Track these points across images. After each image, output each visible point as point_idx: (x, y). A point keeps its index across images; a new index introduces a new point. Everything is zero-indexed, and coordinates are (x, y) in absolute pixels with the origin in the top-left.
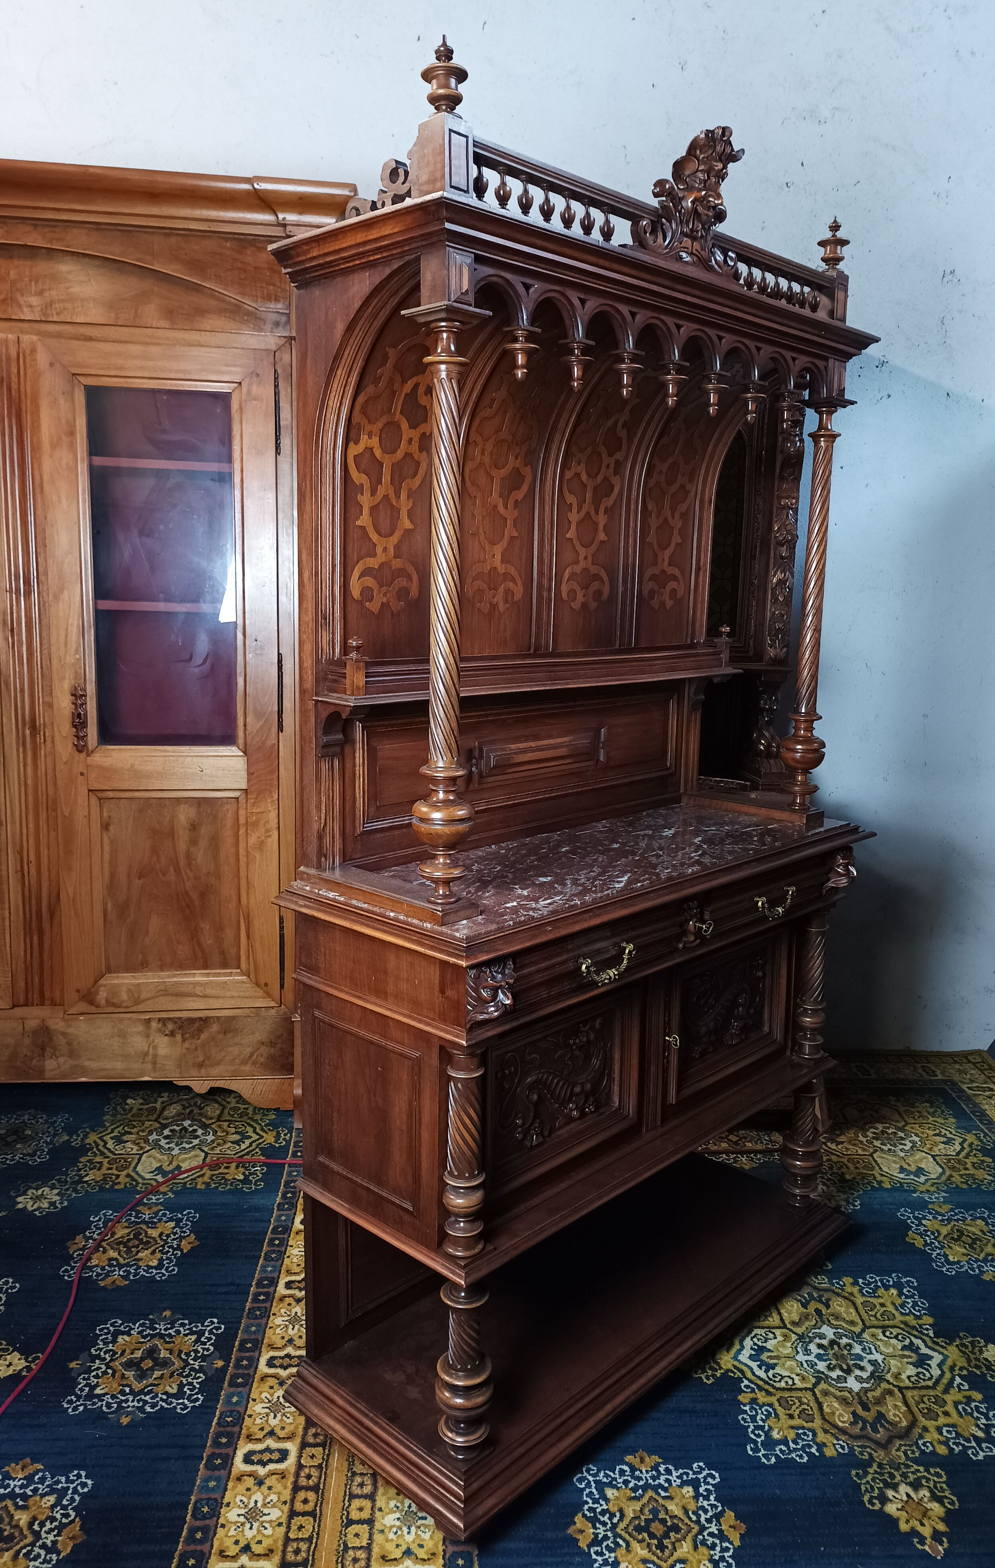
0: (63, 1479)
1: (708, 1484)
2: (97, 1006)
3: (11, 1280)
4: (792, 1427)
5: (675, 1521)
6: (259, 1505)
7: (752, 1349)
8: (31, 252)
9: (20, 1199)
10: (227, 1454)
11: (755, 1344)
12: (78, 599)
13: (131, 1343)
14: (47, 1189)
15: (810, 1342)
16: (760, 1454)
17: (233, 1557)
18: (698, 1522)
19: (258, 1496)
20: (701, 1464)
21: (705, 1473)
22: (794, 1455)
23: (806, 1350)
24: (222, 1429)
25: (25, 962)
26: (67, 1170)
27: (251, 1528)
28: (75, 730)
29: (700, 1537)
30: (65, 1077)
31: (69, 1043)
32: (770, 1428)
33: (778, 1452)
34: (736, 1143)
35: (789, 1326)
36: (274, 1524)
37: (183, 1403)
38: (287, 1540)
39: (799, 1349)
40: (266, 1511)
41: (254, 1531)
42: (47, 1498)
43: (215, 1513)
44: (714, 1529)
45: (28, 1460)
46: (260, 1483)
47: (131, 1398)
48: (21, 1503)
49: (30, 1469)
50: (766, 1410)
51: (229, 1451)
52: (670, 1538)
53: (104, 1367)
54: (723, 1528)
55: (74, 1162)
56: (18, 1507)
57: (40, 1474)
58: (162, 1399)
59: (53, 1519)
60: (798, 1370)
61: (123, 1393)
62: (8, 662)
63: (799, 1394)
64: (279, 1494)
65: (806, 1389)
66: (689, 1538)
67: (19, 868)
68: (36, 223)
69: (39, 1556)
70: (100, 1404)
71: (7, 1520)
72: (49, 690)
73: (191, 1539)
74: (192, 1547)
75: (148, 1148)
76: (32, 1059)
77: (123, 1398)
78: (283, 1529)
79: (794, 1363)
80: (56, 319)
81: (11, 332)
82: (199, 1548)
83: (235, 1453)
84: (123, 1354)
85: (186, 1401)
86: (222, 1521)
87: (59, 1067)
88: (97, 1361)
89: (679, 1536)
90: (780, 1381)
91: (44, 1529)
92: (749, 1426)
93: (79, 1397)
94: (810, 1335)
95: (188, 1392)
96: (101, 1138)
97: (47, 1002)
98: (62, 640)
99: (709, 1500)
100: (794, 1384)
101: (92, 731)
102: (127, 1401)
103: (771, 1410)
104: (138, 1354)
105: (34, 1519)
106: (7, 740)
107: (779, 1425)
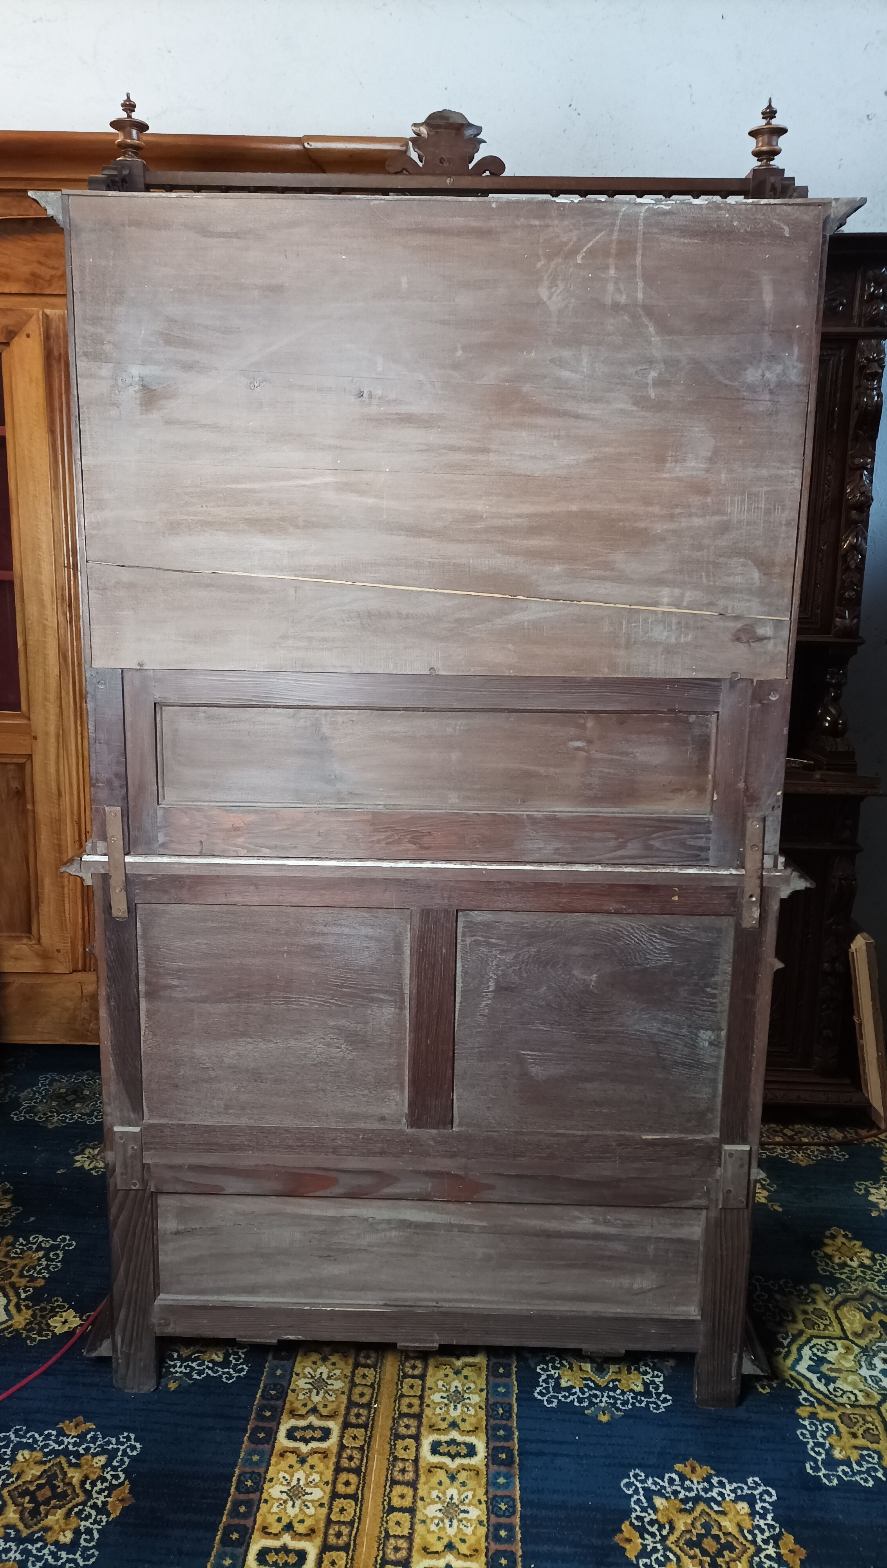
0: (114, 1440)
1: (764, 1501)
4: (856, 1447)
5: (730, 1539)
6: (302, 1483)
7: (811, 1359)
9: (78, 1158)
10: (271, 1428)
11: (815, 1354)
15: (875, 1355)
16: (821, 1474)
17: (275, 1535)
18: (754, 1542)
19: (300, 1474)
20: (757, 1479)
21: (761, 1489)
22: (858, 1478)
23: (870, 1364)
24: (265, 1402)
25: (83, 929)
27: (293, 1506)
29: (757, 1559)
32: (831, 1446)
33: (840, 1473)
34: (791, 1137)
35: (851, 1337)
36: (317, 1504)
37: (228, 1373)
38: (329, 1522)
39: (863, 1363)
40: (308, 1490)
41: (297, 1509)
42: (98, 1458)
43: (258, 1488)
44: (771, 1551)
45: (81, 1418)
46: (302, 1461)
47: (179, 1363)
48: (74, 1461)
49: (83, 1428)
50: (828, 1427)
51: (273, 1425)
52: (723, 1557)
54: (782, 1551)
56: (71, 1465)
57: (92, 1433)
58: (208, 1367)
59: (104, 1480)
60: (862, 1387)
61: (171, 1357)
62: (66, 636)
63: (863, 1412)
64: (321, 1474)
65: (870, 1407)
66: (745, 1558)
67: (77, 839)
69: (89, 1516)
71: (60, 1477)
73: (234, 1513)
74: (236, 1521)
76: (90, 1022)
77: (172, 1363)
78: (325, 1510)
79: (857, 1378)
82: (242, 1522)
83: (278, 1428)
85: (231, 1370)
86: (265, 1496)
89: (733, 1556)
90: (841, 1396)
91: (95, 1489)
92: (808, 1443)
94: (874, 1348)
95: (234, 1361)
99: (765, 1519)
100: (857, 1400)
102: (175, 1366)
103: (832, 1426)
105: (86, 1477)
106: (65, 713)
107: (842, 1443)
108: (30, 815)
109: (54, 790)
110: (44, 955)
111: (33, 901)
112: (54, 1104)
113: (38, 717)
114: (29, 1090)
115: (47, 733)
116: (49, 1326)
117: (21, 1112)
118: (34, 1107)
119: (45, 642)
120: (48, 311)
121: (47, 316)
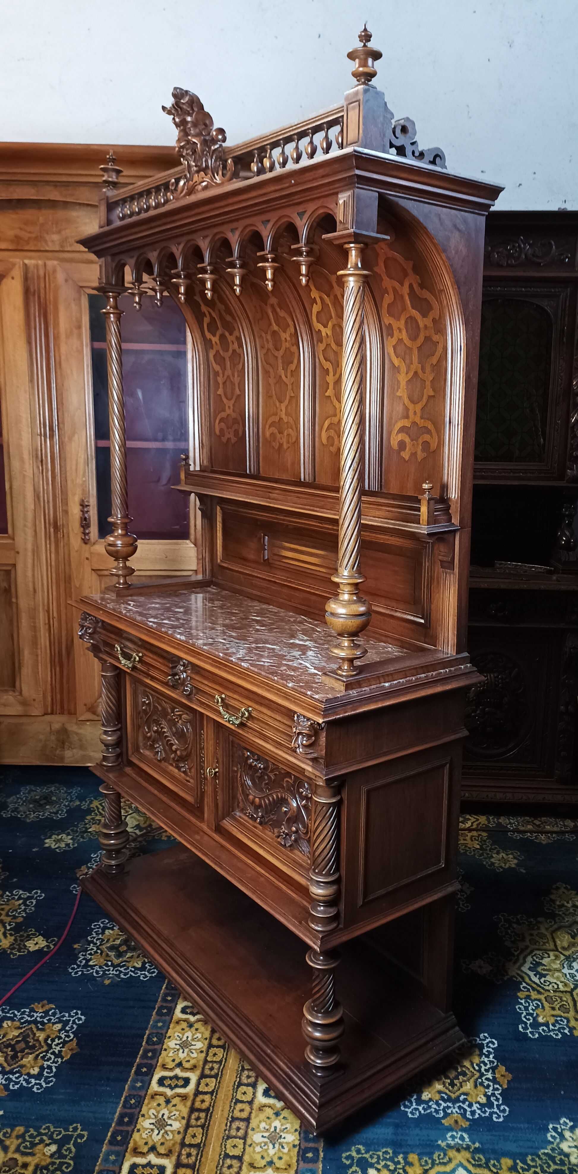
0: (67, 1015)
1: (489, 1047)
2: (98, 716)
3: (39, 892)
4: (553, 1016)
5: (464, 1069)
6: (189, 1039)
7: (531, 963)
8: (53, 204)
9: (47, 841)
10: (171, 1007)
11: (534, 960)
12: (84, 440)
13: (113, 935)
14: (64, 836)
15: (574, 961)
16: (528, 1031)
17: (171, 1069)
18: (479, 1071)
19: (189, 1034)
20: (486, 1035)
21: (488, 1040)
22: (552, 1033)
23: (570, 966)
24: (168, 991)
25: (51, 684)
26: (78, 824)
27: (183, 1052)
28: (82, 529)
29: (480, 1080)
30: (77, 762)
31: (80, 740)
32: (537, 1015)
33: (541, 1031)
34: (539, 826)
35: (560, 950)
36: (199, 1051)
37: (144, 974)
38: (206, 1062)
39: (565, 966)
40: (193, 1043)
41: (185, 1054)
42: (57, 1025)
43: (161, 1042)
44: (490, 1075)
45: (45, 1002)
46: (191, 1026)
47: (112, 969)
48: (40, 1027)
49: (47, 1007)
50: (536, 1004)
51: (173, 1005)
52: (459, 1079)
53: (95, 949)
54: (497, 1076)
55: (83, 818)
56: (38, 1029)
57: (53, 1011)
58: (131, 971)
59: (60, 1038)
60: (563, 980)
61: (107, 965)
62: (39, 482)
63: (560, 995)
64: (202, 1033)
65: (566, 992)
66: (472, 1080)
67: (47, 622)
68: (56, 184)
69: (50, 1058)
70: (92, 971)
71: (31, 1036)
72: (65, 501)
73: (145, 1056)
74: (145, 1061)
75: (131, 812)
76: (56, 750)
77: (107, 968)
78: (204, 1055)
79: (561, 975)
80: (69, 249)
81: (40, 259)
82: (149, 1062)
83: (176, 1007)
84: (107, 941)
85: (146, 973)
86: (165, 1047)
87: (74, 756)
88: (92, 945)
89: (465, 1079)
90: (549, 985)
91: (54, 1043)
92: (522, 1013)
93: (79, 966)
94: (575, 956)
95: (148, 967)
96: (101, 804)
97: (66, 712)
98: (74, 467)
99: (489, 1058)
100: (558, 988)
101: (94, 530)
102: (109, 970)
103: (539, 1003)
104: (118, 942)
105: (48, 1037)
106: (39, 535)
107: (544, 1013)
108: (14, 605)
109: (31, 589)
110: (25, 703)
111: (17, 665)
112: (31, 806)
113: (20, 539)
114: (14, 797)
115: (26, 550)
116: (25, 946)
117: (8, 811)
118: (17, 808)
119: (25, 487)
120: (27, 261)
121: (26, 265)
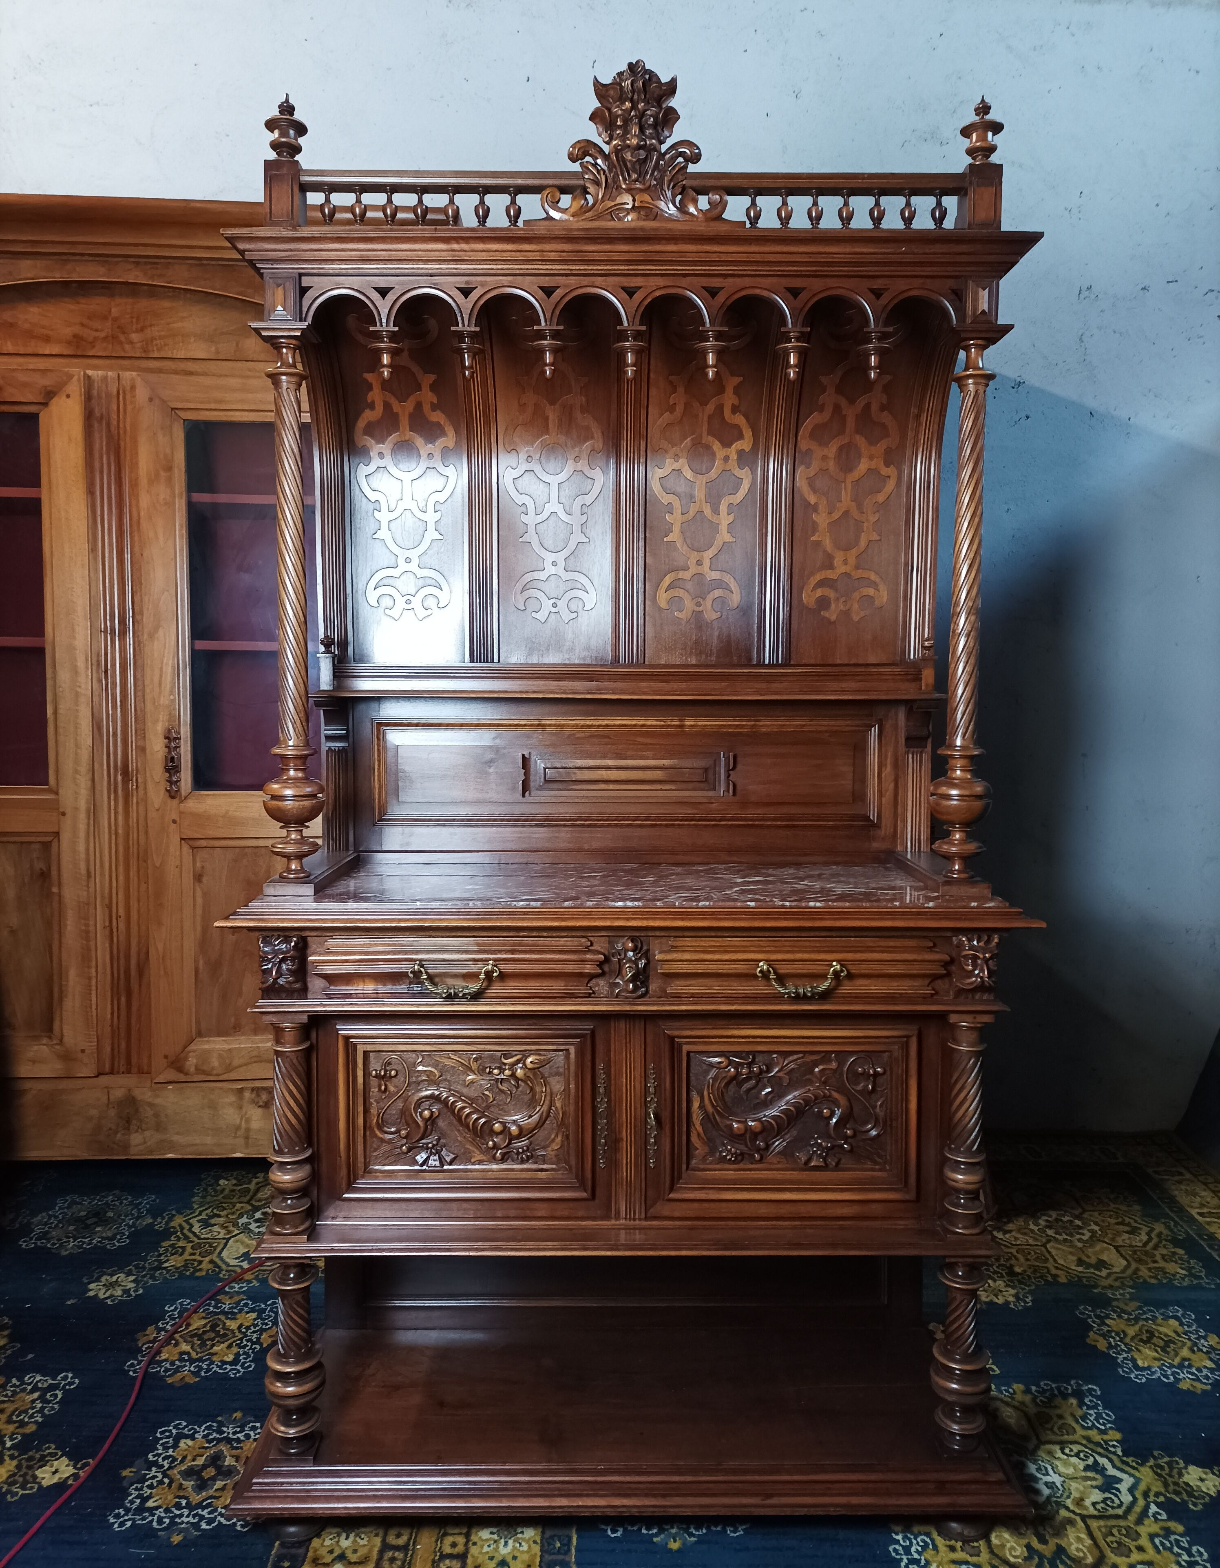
2: (186, 1074)
3: (70, 1375)
4: (954, 1562)
8: (132, 289)
9: (92, 1286)
12: (174, 638)
13: (194, 1448)
14: (122, 1276)
24: (285, 1551)
25: (112, 1026)
26: (146, 1255)
28: (168, 775)
30: (151, 1152)
31: (156, 1115)
32: (927, 1562)
37: (243, 1519)
47: (186, 1512)
50: (923, 1541)
53: (160, 1476)
55: (156, 1246)
58: (221, 1515)
61: (178, 1506)
62: (101, 705)
67: (107, 924)
68: (138, 261)
70: (150, 1518)
72: (142, 733)
75: (236, 1232)
76: (116, 1133)
77: (178, 1512)
80: (156, 355)
81: (111, 368)
84: (182, 1461)
85: (247, 1517)
87: (145, 1142)
88: (154, 1469)
92: (901, 1560)
93: (127, 1511)
96: (187, 1221)
97: (134, 1070)
98: (156, 679)
101: (186, 776)
102: (181, 1516)
103: (928, 1540)
104: (200, 1461)
106: (98, 787)
107: (938, 1558)
108: (56, 898)
109: (83, 871)
110: (67, 1057)
111: (56, 995)
112: (71, 1228)
113: (67, 794)
114: (44, 1214)
115: (76, 809)
116: (35, 1477)
117: (31, 1239)
118: (47, 1233)
119: (77, 711)
120: (90, 372)
121: (89, 377)
